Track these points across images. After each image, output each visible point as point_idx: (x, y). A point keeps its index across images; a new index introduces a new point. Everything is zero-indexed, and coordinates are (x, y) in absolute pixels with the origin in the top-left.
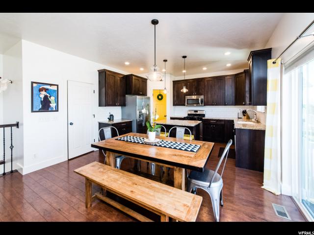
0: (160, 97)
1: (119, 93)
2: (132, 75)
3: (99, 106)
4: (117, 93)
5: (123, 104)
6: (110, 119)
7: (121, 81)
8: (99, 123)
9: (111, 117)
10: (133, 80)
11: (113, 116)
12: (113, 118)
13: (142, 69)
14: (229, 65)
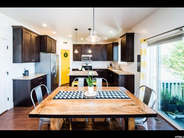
0: (66, 55)
1: (35, 50)
2: (46, 36)
3: (13, 62)
4: (33, 51)
5: (38, 60)
6: (24, 75)
7: (36, 39)
8: (13, 80)
9: (26, 73)
10: (48, 40)
11: (28, 71)
12: (28, 73)
13: (54, 33)
14: (106, 39)
